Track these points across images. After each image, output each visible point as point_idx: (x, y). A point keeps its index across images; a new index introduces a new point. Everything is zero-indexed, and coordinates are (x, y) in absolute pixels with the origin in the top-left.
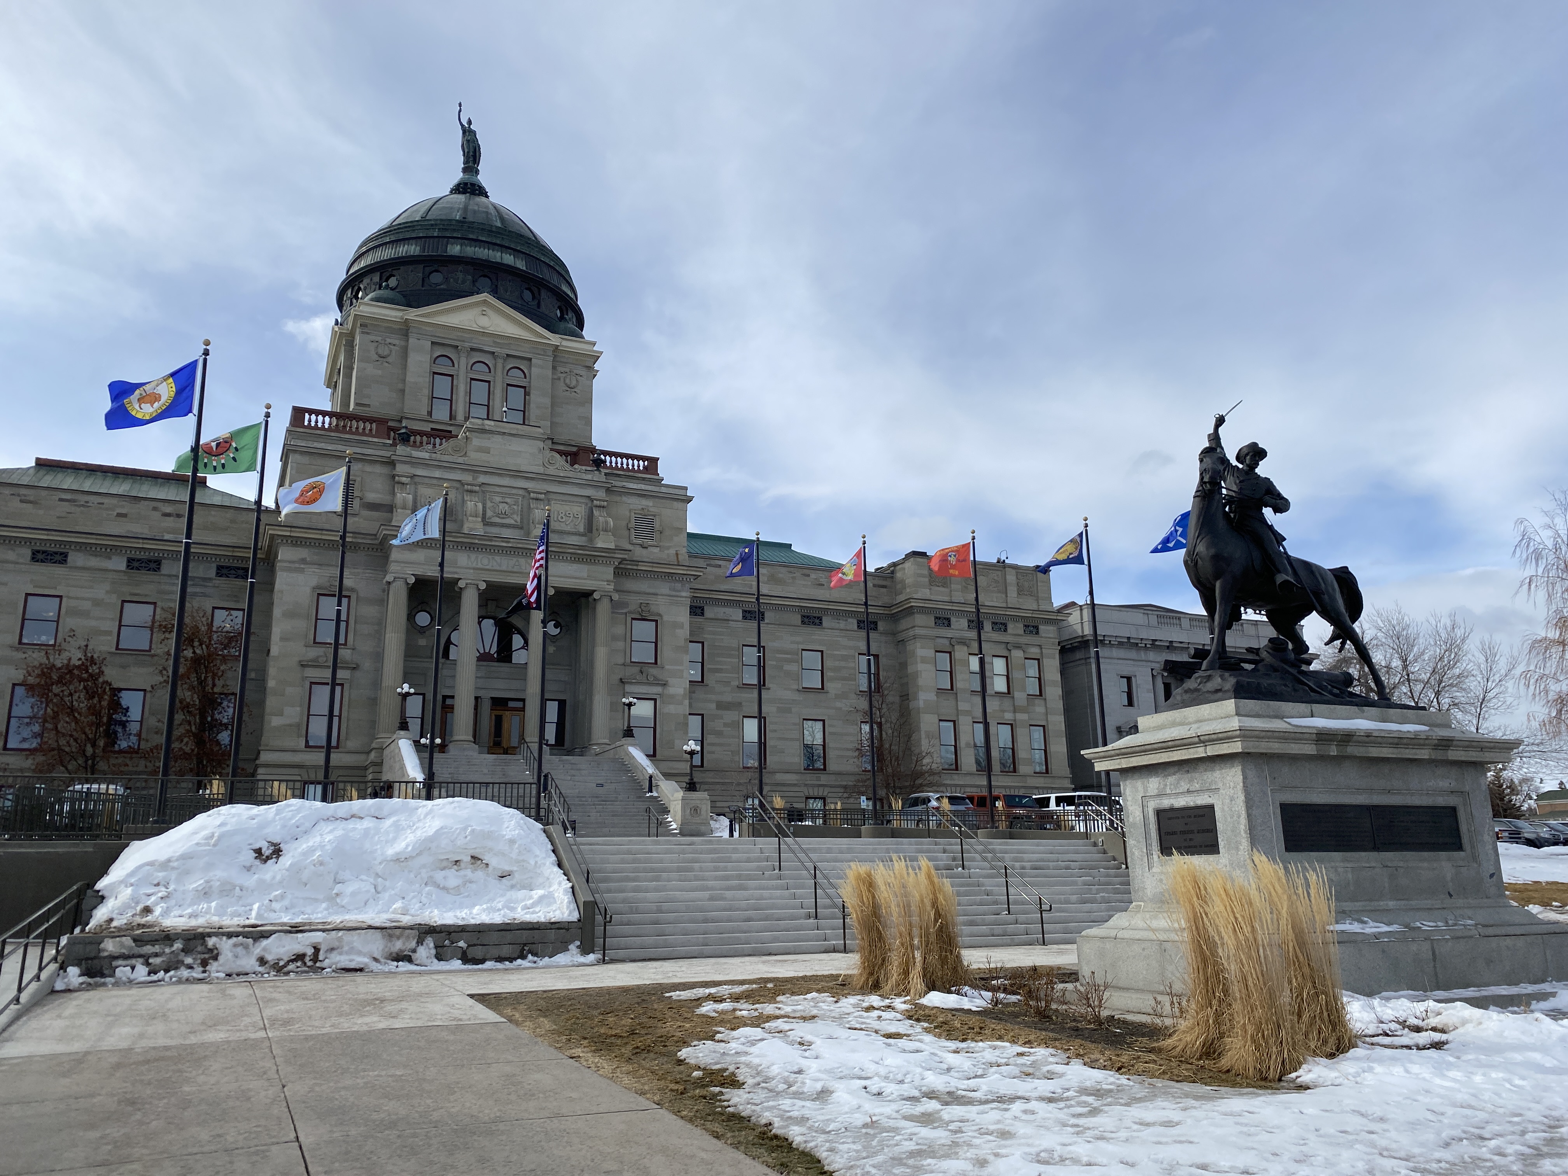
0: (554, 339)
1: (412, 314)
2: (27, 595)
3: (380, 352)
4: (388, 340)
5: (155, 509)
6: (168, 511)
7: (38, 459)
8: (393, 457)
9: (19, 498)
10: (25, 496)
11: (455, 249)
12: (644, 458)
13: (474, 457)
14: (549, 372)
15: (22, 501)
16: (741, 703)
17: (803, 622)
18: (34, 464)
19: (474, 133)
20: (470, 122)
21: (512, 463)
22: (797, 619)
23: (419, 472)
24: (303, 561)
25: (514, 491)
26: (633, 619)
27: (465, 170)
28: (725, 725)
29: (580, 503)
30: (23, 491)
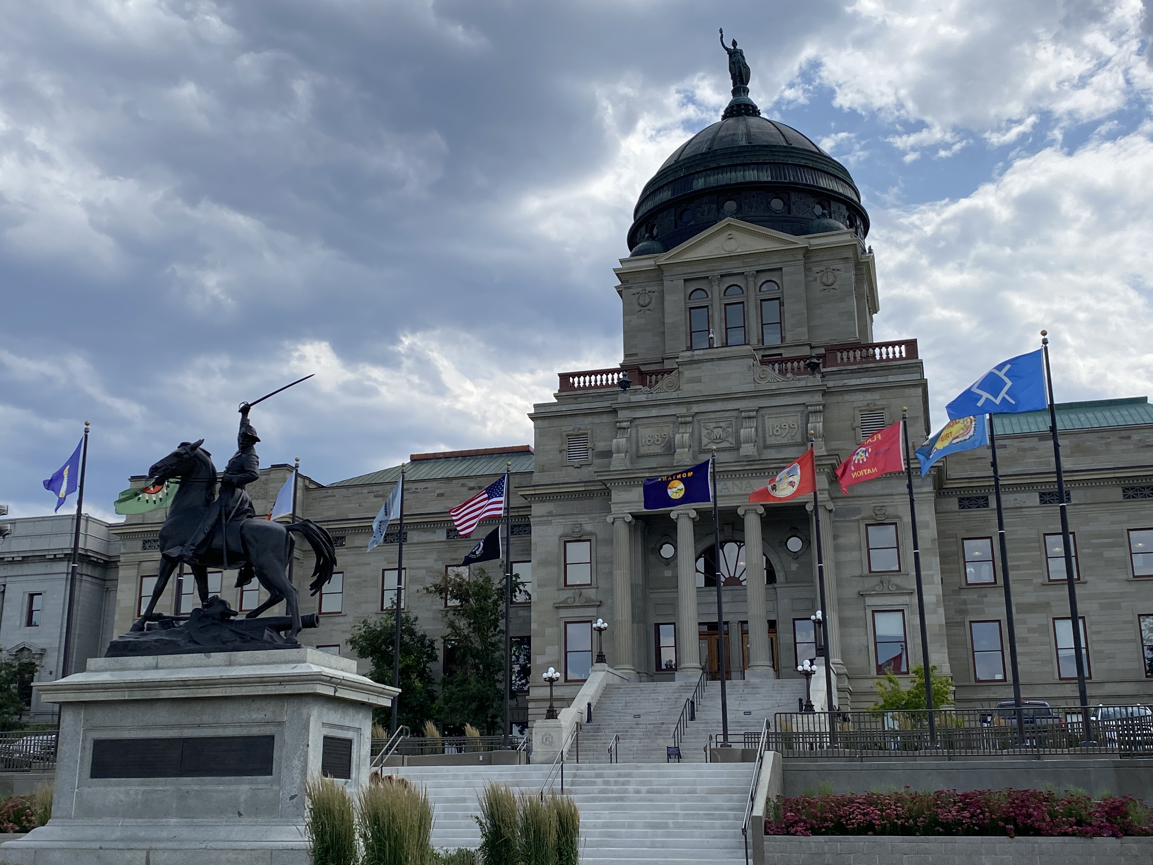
0: (801, 241)
1: (663, 259)
2: (384, 570)
3: (641, 302)
4: (648, 289)
5: (463, 485)
6: (472, 485)
7: (412, 456)
8: (614, 406)
9: (373, 494)
10: (377, 491)
11: (699, 184)
12: (900, 343)
13: (688, 390)
14: (802, 277)
15: (375, 496)
16: (1049, 603)
17: (1126, 496)
18: (410, 461)
19: (741, 52)
20: (734, 43)
21: (722, 387)
22: (1117, 493)
23: (638, 414)
24: (550, 514)
25: (728, 414)
26: (867, 525)
27: (735, 92)
28: (1030, 630)
29: (796, 412)
30: (375, 488)
